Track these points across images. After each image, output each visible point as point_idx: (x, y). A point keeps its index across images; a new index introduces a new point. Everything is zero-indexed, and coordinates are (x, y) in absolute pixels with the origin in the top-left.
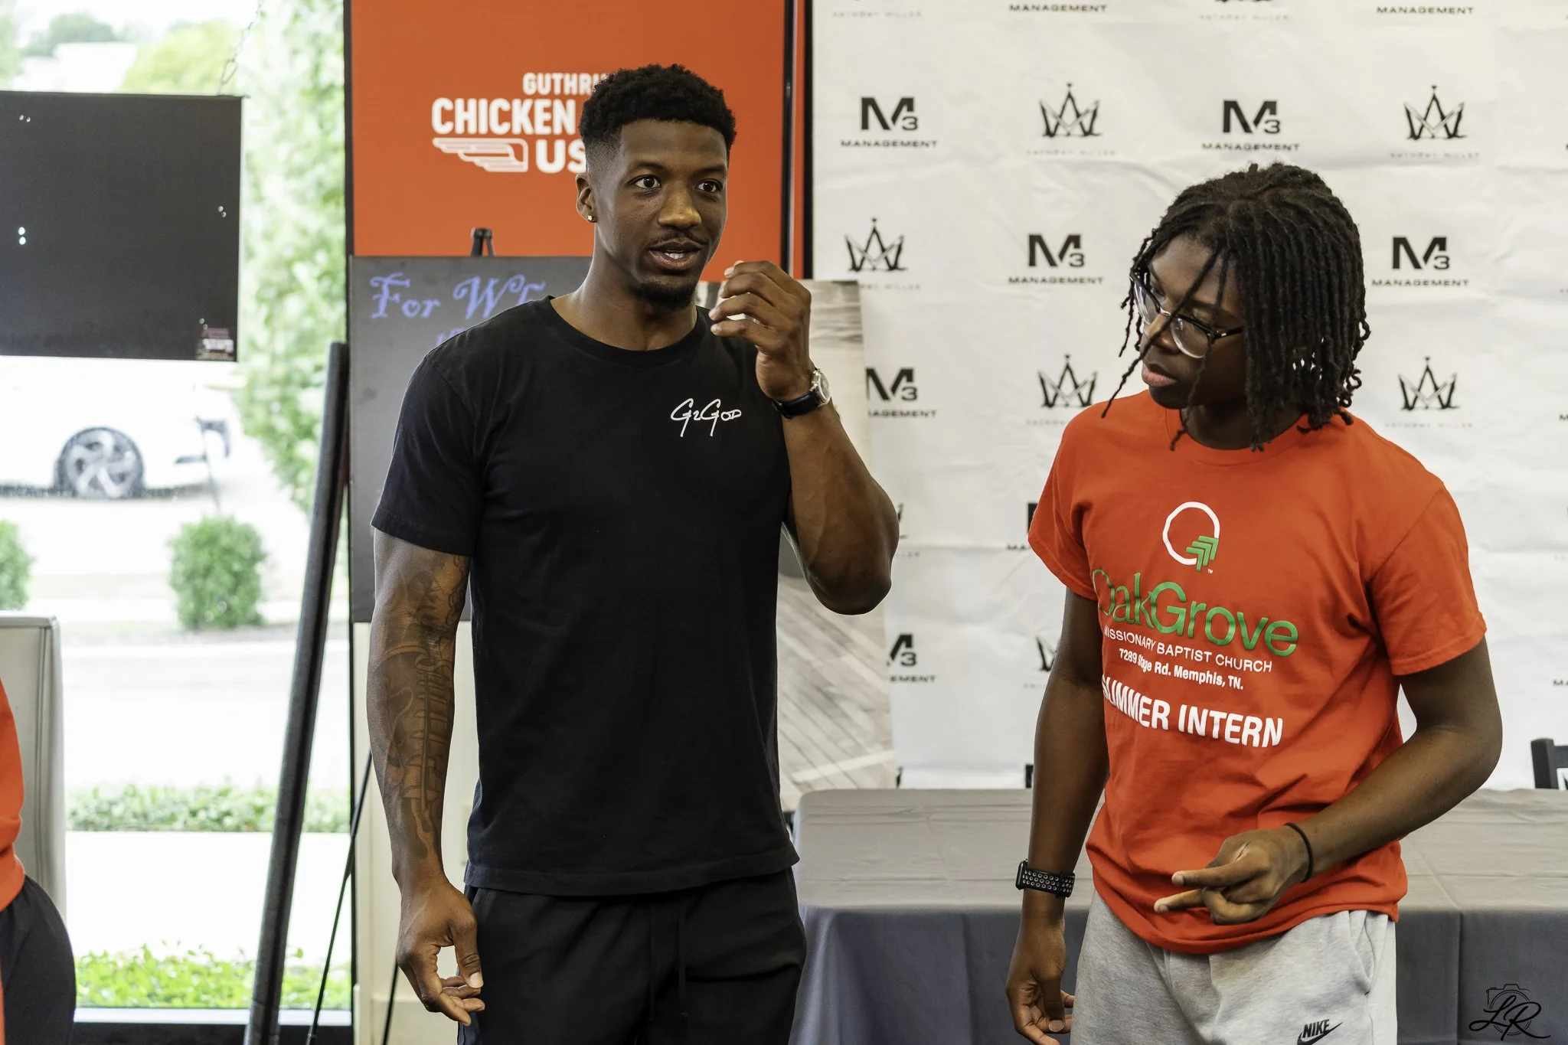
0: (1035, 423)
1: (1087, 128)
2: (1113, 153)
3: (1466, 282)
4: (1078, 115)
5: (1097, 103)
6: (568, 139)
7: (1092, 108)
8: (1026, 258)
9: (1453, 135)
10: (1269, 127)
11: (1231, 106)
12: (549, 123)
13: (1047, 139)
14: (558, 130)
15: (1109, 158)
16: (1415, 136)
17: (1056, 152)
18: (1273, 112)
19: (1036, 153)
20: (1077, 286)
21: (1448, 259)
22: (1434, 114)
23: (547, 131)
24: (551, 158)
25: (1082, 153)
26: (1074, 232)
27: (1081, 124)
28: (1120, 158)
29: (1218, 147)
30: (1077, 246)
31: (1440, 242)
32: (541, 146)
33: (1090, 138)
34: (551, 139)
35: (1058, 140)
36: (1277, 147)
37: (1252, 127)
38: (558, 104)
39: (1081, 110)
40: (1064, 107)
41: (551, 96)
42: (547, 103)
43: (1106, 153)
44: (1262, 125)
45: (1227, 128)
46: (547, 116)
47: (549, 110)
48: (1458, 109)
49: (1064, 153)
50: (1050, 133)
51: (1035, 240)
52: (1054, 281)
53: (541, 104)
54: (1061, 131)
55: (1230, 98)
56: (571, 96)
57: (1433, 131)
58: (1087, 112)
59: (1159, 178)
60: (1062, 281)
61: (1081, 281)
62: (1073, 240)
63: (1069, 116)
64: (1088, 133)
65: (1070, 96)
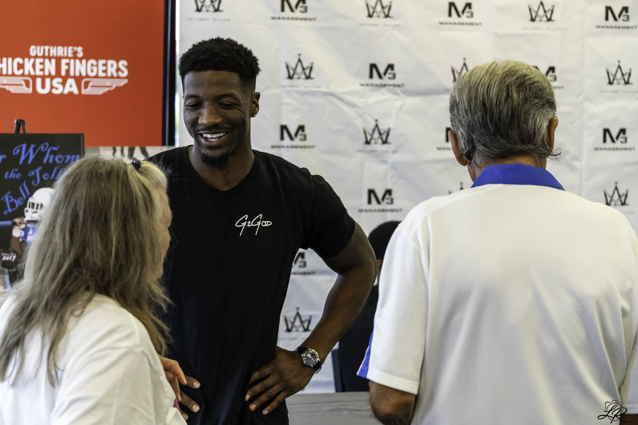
1: (308, 75)
2: (320, 87)
4: (303, 69)
5: (312, 64)
6: (52, 78)
7: (310, 65)
8: (278, 136)
10: (391, 76)
11: (373, 66)
12: (42, 70)
13: (289, 81)
14: (47, 73)
15: (318, 89)
17: (293, 86)
18: (392, 69)
19: (284, 87)
20: (303, 149)
22: (465, 71)
23: (41, 73)
24: (43, 86)
25: (305, 87)
26: (301, 123)
28: (323, 89)
29: (367, 85)
30: (303, 130)
32: (39, 81)
33: (309, 81)
34: (43, 78)
35: (295, 81)
36: (394, 86)
37: (383, 76)
38: (47, 61)
39: (305, 66)
40: (297, 65)
41: (44, 57)
42: (41, 60)
43: (316, 87)
44: (387, 75)
45: (371, 76)
46: (42, 67)
47: (43, 63)
49: (297, 86)
50: (290, 77)
51: (283, 128)
52: (292, 147)
53: (38, 61)
54: (295, 76)
55: (373, 62)
56: (53, 57)
58: (308, 68)
59: (341, 99)
60: (296, 147)
61: (305, 147)
62: (301, 128)
63: (299, 70)
64: (308, 77)
65: (300, 61)
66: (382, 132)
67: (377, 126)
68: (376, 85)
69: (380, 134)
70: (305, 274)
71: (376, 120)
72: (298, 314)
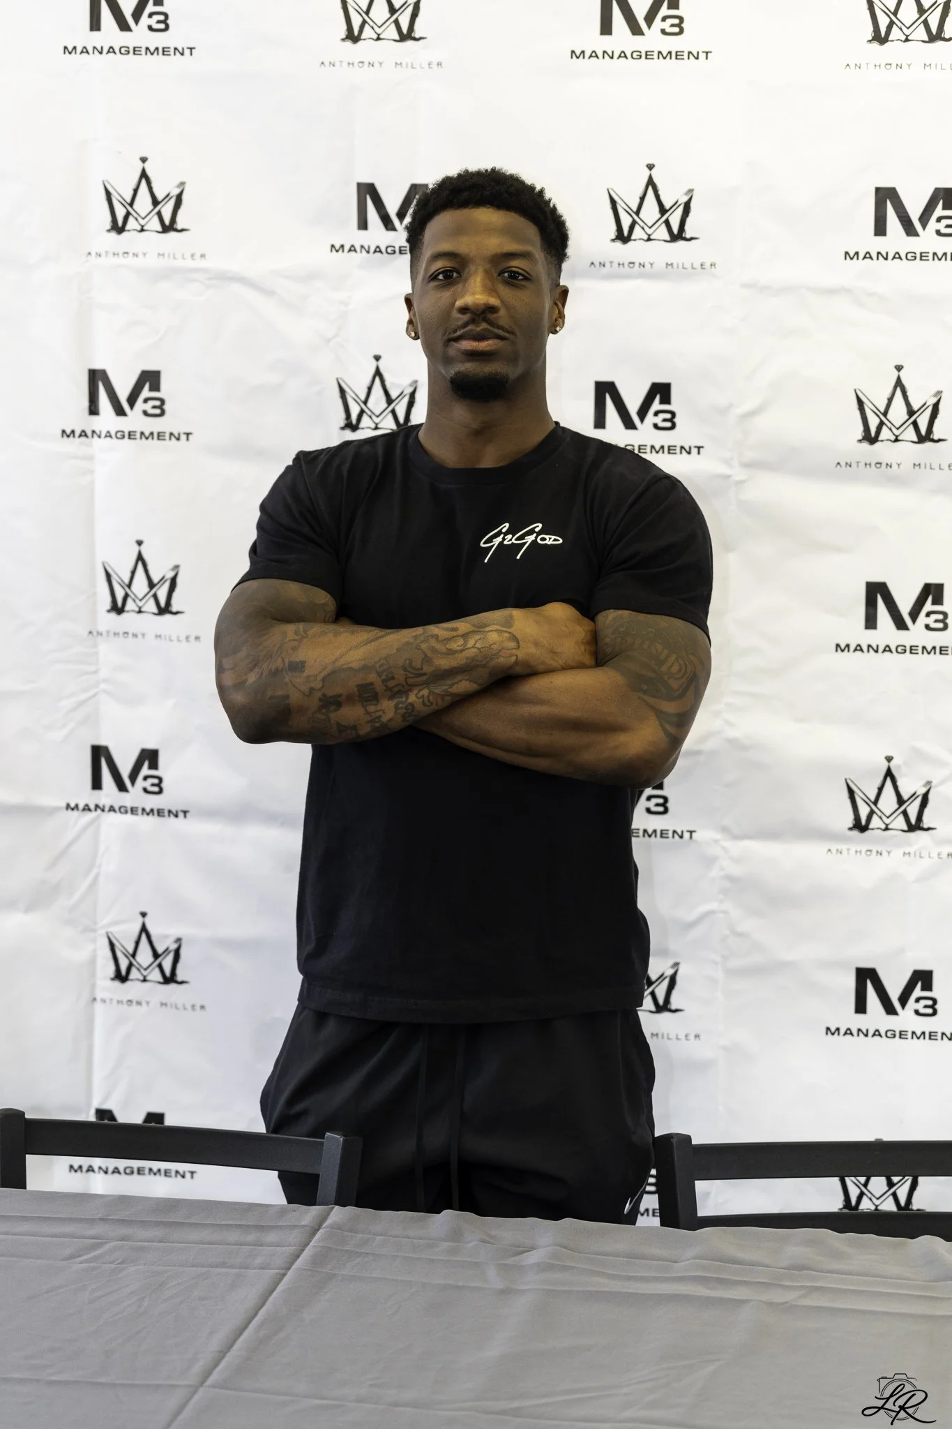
0: (100, 634)
1: (167, 221)
2: (203, 256)
3: (699, 448)
4: (155, 202)
5: (181, 185)
7: (175, 192)
9: (677, 236)
11: (367, 192)
13: (113, 235)
15: (199, 263)
16: (623, 237)
17: (126, 254)
19: (97, 254)
20: (155, 442)
21: (673, 414)
22: (651, 206)
25: (162, 255)
26: (151, 367)
27: (159, 214)
28: (214, 263)
29: (352, 249)
30: (155, 387)
31: (661, 391)
33: (172, 235)
35: (128, 238)
39: (160, 195)
40: (136, 191)
43: (193, 257)
45: (363, 224)
48: (685, 199)
49: (135, 255)
50: (117, 228)
51: (96, 378)
52: (121, 435)
54: (132, 224)
55: (366, 179)
57: (649, 231)
58: (168, 197)
59: (269, 293)
60: (131, 435)
61: (160, 436)
62: (150, 379)
63: (143, 203)
64: (169, 228)
65: (144, 175)
66: (394, 394)
67: (378, 373)
68: (378, 250)
69: (390, 401)
70: (160, 813)
71: (377, 358)
72: (144, 929)
